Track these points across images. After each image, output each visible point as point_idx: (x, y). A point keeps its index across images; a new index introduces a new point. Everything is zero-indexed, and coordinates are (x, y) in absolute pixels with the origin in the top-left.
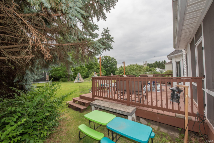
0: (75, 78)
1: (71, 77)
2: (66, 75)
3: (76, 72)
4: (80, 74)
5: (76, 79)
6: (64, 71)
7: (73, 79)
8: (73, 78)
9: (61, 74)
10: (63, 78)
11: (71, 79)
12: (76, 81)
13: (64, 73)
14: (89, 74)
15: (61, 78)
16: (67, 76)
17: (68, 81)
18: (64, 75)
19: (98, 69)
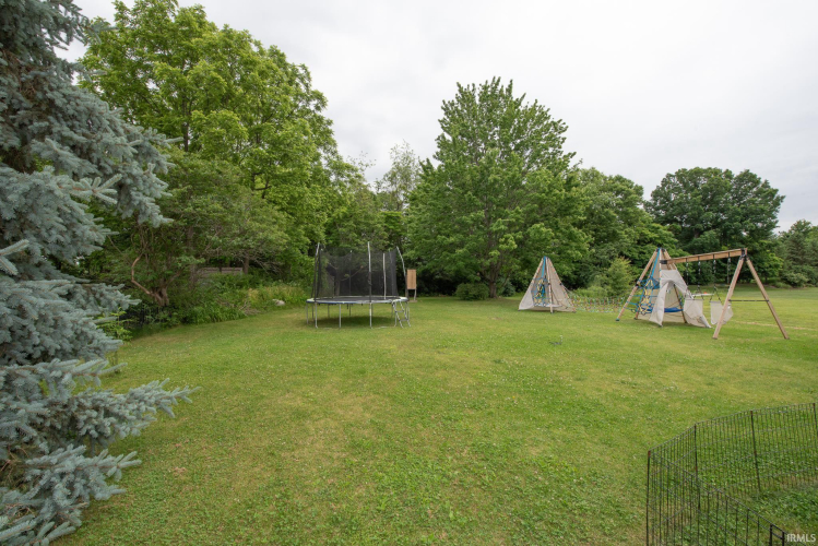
0: (520, 288)
1: (503, 280)
2: (482, 270)
3: (531, 256)
4: (549, 263)
5: (529, 289)
6: (474, 252)
7: (513, 289)
8: (514, 283)
9: (461, 263)
10: (468, 284)
11: (503, 289)
12: (527, 301)
13: (474, 261)
14: (591, 268)
15: (462, 285)
16: (488, 277)
17: (491, 296)
18: (475, 268)
19: (639, 242)
